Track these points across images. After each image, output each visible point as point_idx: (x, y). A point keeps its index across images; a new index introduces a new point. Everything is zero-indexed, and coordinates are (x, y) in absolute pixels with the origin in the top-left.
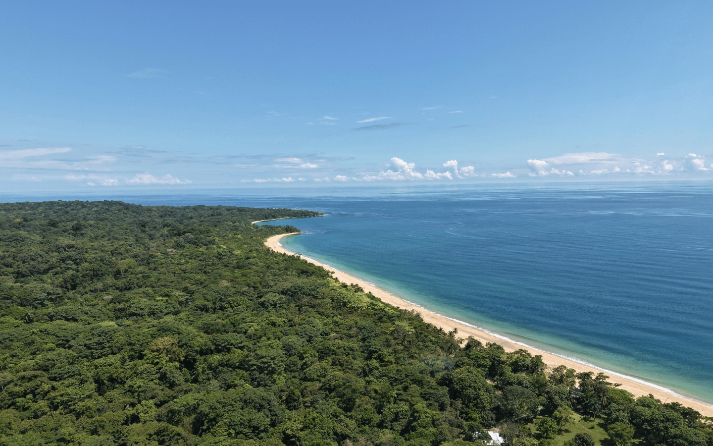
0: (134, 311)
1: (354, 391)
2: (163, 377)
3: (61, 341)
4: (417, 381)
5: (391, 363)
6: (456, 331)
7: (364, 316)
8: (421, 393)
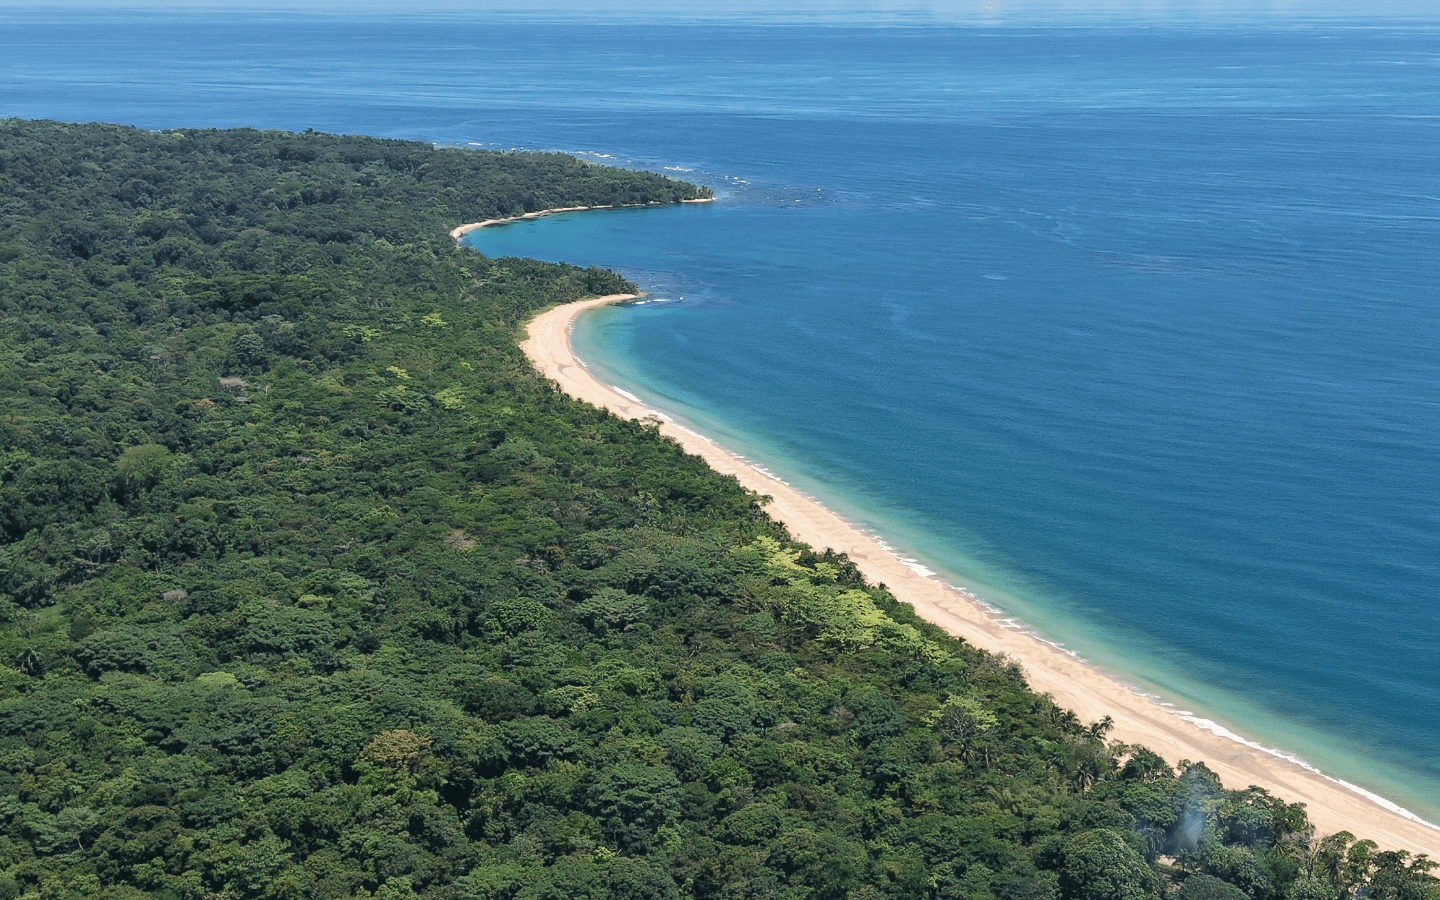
0: (261, 640)
1: (845, 875)
2: (416, 826)
3: (151, 730)
4: (988, 855)
5: (930, 807)
6: (1107, 723)
7: (865, 670)
8: (992, 884)
